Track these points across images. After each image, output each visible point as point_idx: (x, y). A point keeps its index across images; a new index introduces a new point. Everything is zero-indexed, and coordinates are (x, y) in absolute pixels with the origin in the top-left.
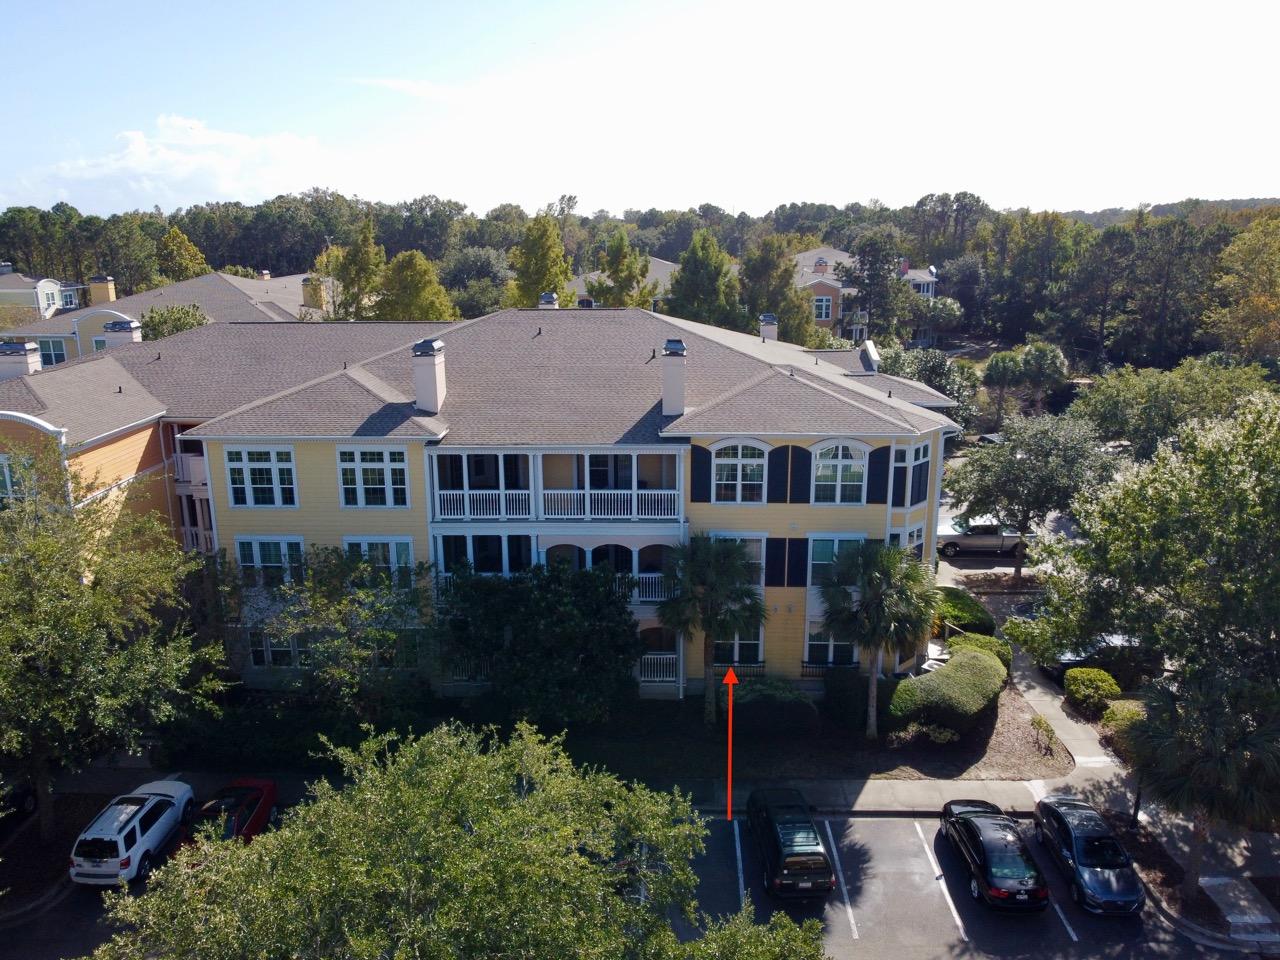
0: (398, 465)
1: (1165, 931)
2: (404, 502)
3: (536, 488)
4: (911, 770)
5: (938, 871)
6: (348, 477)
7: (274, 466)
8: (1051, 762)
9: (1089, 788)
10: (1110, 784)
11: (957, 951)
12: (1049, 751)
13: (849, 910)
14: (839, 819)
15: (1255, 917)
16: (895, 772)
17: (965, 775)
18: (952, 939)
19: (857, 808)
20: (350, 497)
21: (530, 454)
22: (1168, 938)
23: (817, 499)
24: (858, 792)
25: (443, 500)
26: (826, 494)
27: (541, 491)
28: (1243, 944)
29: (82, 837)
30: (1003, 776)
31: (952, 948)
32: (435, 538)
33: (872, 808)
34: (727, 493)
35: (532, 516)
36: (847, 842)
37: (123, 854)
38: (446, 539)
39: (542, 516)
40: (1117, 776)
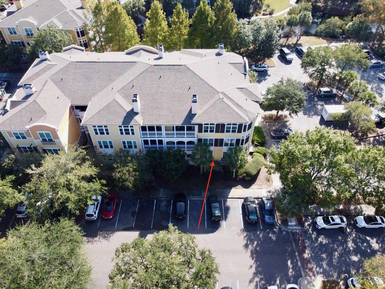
0: (132, 128)
1: (278, 226)
2: (134, 134)
3: (163, 131)
4: (240, 186)
5: (241, 212)
6: (121, 130)
7: (104, 128)
8: (268, 184)
9: (274, 191)
10: (278, 190)
11: (242, 231)
12: (269, 180)
13: (224, 221)
14: (225, 199)
15: (294, 223)
16: (237, 187)
17: (251, 188)
18: (241, 229)
19: (229, 197)
20: (122, 133)
21: (162, 126)
22: (278, 228)
23: (226, 132)
24: (229, 192)
25: (142, 134)
26: (228, 131)
27: (165, 132)
28: (289, 229)
29: (86, 213)
30: (258, 188)
31: (241, 230)
32: (142, 140)
33: (231, 197)
34: (206, 131)
35: (163, 136)
36: (226, 205)
37: (95, 216)
38: (144, 140)
39: (165, 136)
40: (280, 188)
